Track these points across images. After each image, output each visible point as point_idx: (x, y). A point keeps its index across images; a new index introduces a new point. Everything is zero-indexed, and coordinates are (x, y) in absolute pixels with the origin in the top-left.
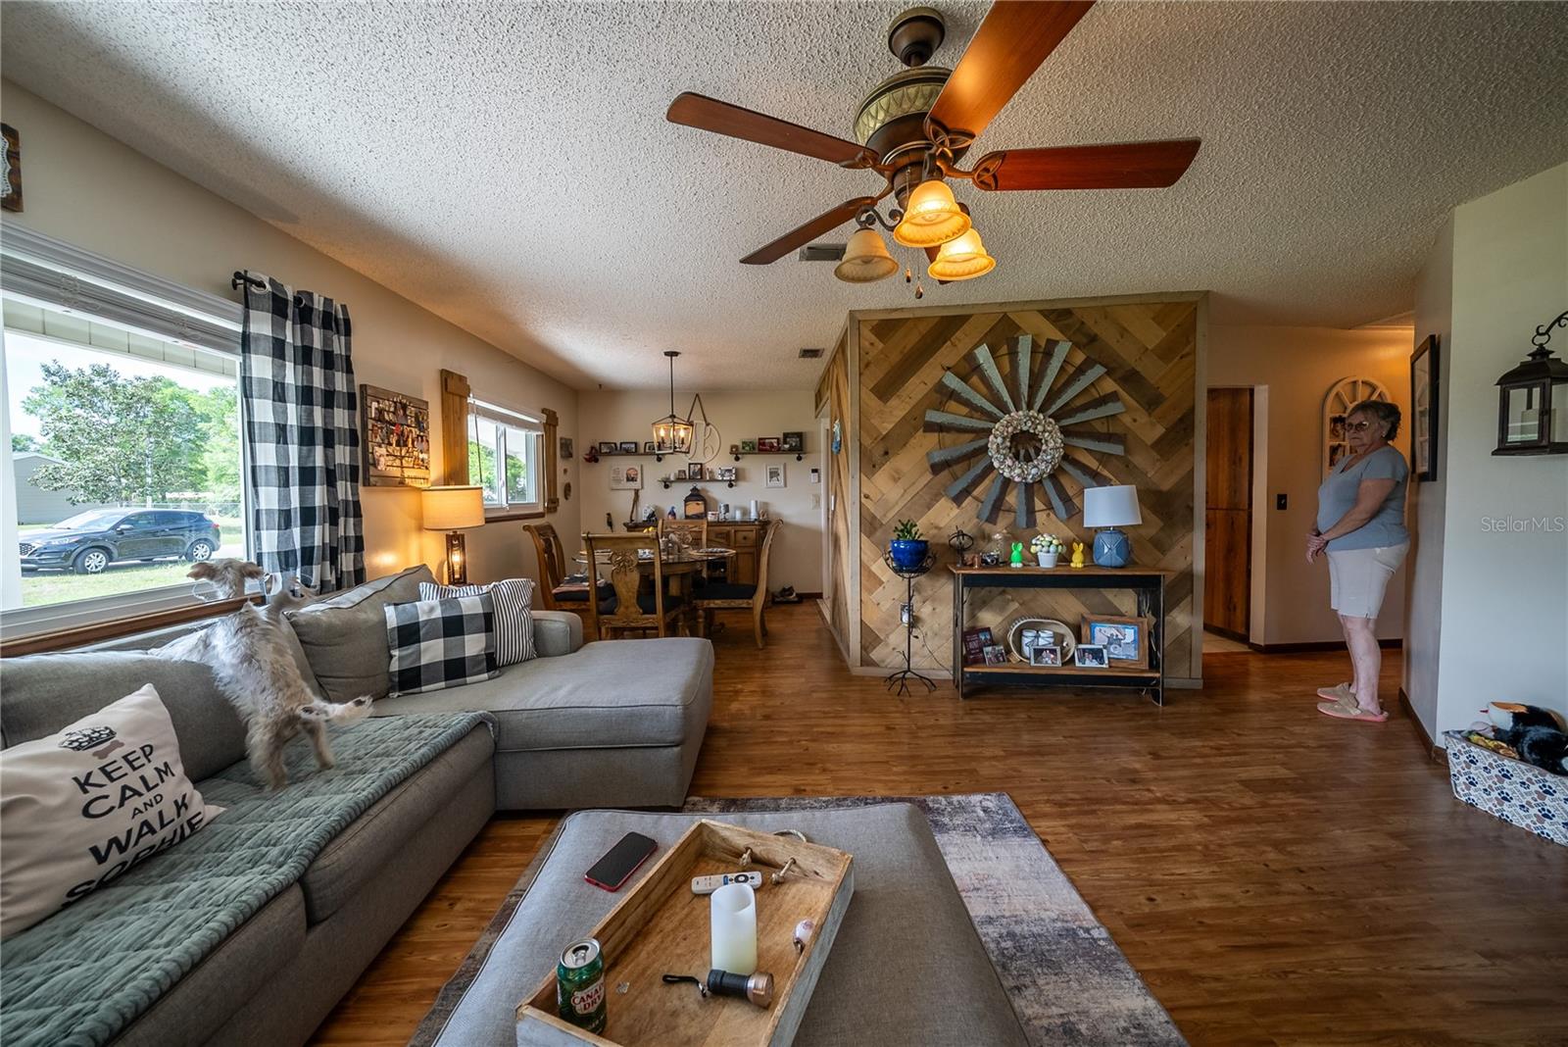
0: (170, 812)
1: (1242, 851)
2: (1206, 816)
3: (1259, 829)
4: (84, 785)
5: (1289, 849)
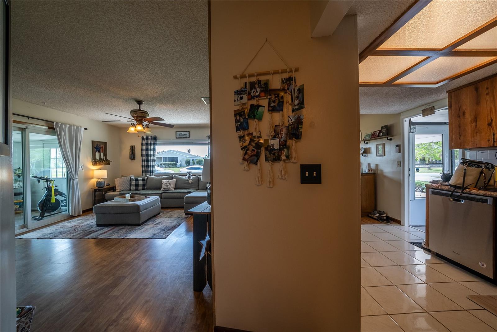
0: (168, 188)
1: (112, 260)
3: (111, 267)
4: (165, 183)
5: (102, 267)
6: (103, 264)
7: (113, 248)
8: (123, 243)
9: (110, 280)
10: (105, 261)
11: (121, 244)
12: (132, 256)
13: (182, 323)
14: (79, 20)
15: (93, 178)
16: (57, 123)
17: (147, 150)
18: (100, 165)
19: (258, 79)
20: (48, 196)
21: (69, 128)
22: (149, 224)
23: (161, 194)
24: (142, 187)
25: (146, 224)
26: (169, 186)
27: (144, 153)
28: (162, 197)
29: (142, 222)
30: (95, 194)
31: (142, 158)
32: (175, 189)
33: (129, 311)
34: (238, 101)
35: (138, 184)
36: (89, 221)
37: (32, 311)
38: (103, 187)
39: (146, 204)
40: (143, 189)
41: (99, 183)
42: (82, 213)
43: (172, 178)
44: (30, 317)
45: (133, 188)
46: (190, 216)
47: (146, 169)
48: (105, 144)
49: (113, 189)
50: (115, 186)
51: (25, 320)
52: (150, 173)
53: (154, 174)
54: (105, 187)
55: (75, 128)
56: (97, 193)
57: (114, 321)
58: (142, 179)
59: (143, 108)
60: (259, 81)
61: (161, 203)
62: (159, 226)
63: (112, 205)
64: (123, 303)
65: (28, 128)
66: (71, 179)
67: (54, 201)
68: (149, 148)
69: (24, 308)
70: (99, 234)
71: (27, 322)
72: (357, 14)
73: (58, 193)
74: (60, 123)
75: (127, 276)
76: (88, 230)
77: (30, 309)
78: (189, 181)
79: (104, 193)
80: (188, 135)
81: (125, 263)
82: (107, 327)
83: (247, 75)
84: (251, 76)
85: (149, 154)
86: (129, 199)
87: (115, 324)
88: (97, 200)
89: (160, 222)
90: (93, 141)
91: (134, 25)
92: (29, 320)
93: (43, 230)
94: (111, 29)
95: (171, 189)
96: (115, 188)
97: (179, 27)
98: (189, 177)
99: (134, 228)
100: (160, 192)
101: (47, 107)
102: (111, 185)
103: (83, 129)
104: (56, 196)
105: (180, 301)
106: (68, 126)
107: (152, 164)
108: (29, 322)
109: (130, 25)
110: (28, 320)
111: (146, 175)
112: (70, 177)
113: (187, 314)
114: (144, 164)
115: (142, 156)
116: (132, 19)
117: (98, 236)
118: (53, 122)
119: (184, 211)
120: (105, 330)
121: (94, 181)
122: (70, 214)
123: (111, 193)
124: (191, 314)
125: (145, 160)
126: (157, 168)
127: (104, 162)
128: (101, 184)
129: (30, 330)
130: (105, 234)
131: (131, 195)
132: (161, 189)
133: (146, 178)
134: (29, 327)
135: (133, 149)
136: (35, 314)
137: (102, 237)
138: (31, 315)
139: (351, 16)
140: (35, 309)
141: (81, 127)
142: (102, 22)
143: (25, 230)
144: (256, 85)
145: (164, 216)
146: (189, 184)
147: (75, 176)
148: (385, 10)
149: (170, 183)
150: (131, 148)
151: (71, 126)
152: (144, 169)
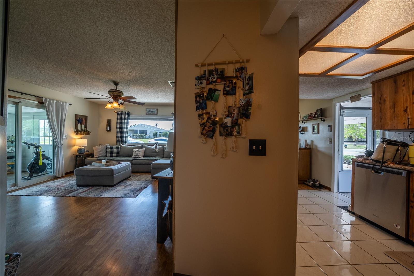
0: (138, 156)
1: (88, 215)
2: (100, 216)
3: (88, 221)
4: (136, 152)
5: (80, 221)
6: (81, 218)
7: (89, 205)
8: (98, 201)
9: (87, 232)
10: (83, 215)
11: (97, 202)
12: (106, 212)
13: (147, 270)
14: (67, 14)
15: (75, 146)
16: (46, 99)
17: (121, 123)
18: (81, 135)
19: (216, 67)
20: (37, 160)
21: (56, 103)
22: (121, 186)
23: (132, 160)
24: (116, 154)
25: (118, 186)
26: (139, 154)
27: (119, 126)
28: (133, 163)
29: (116, 183)
30: (76, 159)
31: (117, 130)
32: (144, 156)
33: (101, 258)
34: (199, 85)
35: (113, 152)
36: (70, 182)
37: (19, 257)
38: (83, 154)
39: (119, 168)
40: (117, 156)
41: (79, 150)
42: (65, 175)
43: (142, 147)
44: (17, 263)
45: (109, 155)
46: (156, 179)
47: (120, 139)
48: (86, 117)
49: (92, 155)
50: (94, 153)
51: (13, 265)
52: (123, 143)
53: (126, 144)
54: (85, 154)
55: (61, 104)
56: (78, 158)
57: (89, 267)
58: (116, 148)
59: (119, 88)
60: (216, 69)
61: (132, 169)
62: (129, 188)
63: (90, 168)
64: (97, 252)
65: (21, 102)
66: (56, 146)
67: (42, 165)
68: (123, 122)
69: (12, 254)
70: (78, 193)
71: (14, 266)
72: (298, 17)
73: (45, 157)
74: (49, 99)
75: (101, 229)
76: (69, 189)
77: (17, 256)
78: (156, 150)
79: (84, 158)
80: (156, 111)
81: (100, 218)
82: (83, 272)
83: (207, 64)
84: (209, 65)
85: (123, 126)
86: (105, 164)
87: (89, 269)
88: (78, 164)
89: (130, 184)
90: (75, 115)
91: (113, 19)
92: (16, 265)
93: (31, 188)
94: (94, 22)
95: (141, 157)
96: (94, 154)
97: (151, 22)
98: (156, 147)
99: (108, 189)
100: (131, 159)
101: (38, 85)
102: (90, 152)
103: (68, 104)
104: (43, 160)
105: (145, 251)
106: (55, 102)
107: (125, 135)
108: (16, 267)
109: (110, 19)
110: (14, 265)
111: (120, 144)
112: (56, 144)
113: (151, 262)
114: (118, 135)
115: (117, 128)
116: (112, 14)
117: (78, 194)
118: (43, 98)
119: (151, 175)
120: (81, 275)
121: (76, 148)
122: (55, 176)
123: (90, 159)
124: (154, 262)
125: (119, 132)
126: (129, 139)
127: (85, 133)
128: (82, 151)
129: (16, 273)
130: (84, 193)
131: (107, 161)
132: (132, 156)
133: (120, 147)
134: (15, 271)
135: (109, 122)
136: (21, 260)
137: (81, 195)
138: (18, 261)
139: (294, 18)
140: (21, 256)
141: (66, 103)
142: (87, 16)
143: (15, 188)
144: (214, 73)
145: (133, 179)
146: (155, 153)
147: (59, 144)
148: (322, 14)
149: (140, 152)
150: (108, 122)
151: (57, 101)
152: (119, 139)
